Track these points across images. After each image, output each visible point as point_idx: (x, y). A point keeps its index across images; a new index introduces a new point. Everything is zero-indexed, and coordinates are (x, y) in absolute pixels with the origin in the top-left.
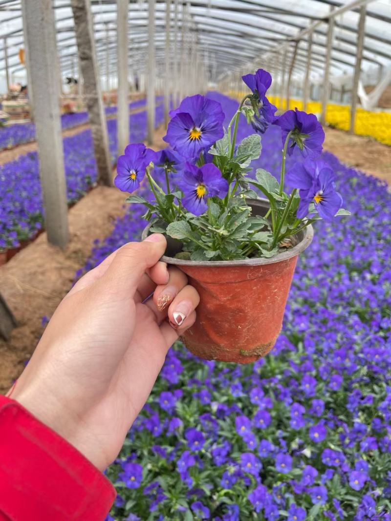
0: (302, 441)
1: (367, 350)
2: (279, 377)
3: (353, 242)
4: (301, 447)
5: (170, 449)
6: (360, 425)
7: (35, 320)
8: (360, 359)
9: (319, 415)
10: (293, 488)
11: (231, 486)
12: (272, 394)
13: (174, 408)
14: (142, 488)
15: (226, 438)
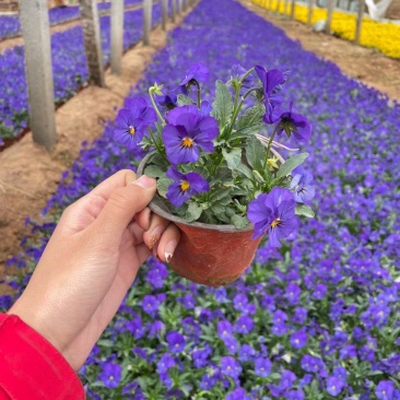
0: (283, 347)
1: (353, 261)
2: (264, 284)
3: (348, 155)
4: (282, 352)
5: (150, 351)
6: (341, 333)
7: (18, 220)
8: (346, 270)
9: (301, 323)
10: (271, 392)
11: (210, 387)
12: (256, 301)
13: (157, 311)
14: (121, 388)
15: (208, 342)
